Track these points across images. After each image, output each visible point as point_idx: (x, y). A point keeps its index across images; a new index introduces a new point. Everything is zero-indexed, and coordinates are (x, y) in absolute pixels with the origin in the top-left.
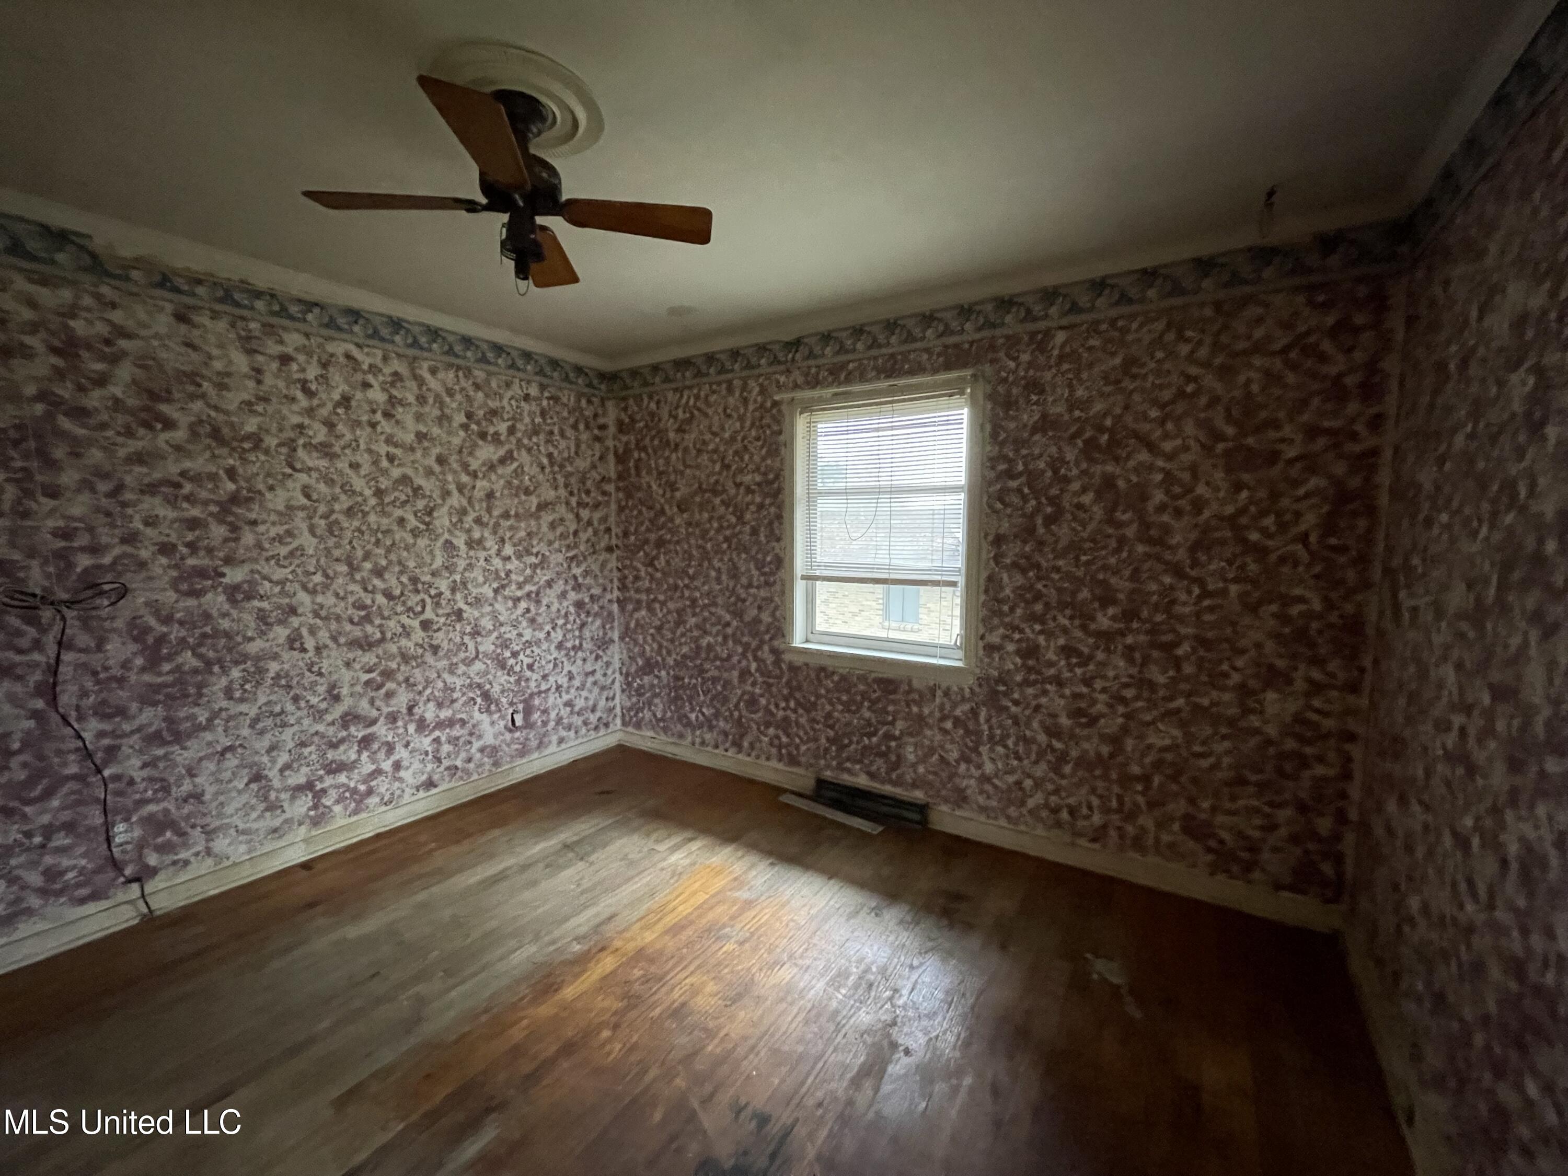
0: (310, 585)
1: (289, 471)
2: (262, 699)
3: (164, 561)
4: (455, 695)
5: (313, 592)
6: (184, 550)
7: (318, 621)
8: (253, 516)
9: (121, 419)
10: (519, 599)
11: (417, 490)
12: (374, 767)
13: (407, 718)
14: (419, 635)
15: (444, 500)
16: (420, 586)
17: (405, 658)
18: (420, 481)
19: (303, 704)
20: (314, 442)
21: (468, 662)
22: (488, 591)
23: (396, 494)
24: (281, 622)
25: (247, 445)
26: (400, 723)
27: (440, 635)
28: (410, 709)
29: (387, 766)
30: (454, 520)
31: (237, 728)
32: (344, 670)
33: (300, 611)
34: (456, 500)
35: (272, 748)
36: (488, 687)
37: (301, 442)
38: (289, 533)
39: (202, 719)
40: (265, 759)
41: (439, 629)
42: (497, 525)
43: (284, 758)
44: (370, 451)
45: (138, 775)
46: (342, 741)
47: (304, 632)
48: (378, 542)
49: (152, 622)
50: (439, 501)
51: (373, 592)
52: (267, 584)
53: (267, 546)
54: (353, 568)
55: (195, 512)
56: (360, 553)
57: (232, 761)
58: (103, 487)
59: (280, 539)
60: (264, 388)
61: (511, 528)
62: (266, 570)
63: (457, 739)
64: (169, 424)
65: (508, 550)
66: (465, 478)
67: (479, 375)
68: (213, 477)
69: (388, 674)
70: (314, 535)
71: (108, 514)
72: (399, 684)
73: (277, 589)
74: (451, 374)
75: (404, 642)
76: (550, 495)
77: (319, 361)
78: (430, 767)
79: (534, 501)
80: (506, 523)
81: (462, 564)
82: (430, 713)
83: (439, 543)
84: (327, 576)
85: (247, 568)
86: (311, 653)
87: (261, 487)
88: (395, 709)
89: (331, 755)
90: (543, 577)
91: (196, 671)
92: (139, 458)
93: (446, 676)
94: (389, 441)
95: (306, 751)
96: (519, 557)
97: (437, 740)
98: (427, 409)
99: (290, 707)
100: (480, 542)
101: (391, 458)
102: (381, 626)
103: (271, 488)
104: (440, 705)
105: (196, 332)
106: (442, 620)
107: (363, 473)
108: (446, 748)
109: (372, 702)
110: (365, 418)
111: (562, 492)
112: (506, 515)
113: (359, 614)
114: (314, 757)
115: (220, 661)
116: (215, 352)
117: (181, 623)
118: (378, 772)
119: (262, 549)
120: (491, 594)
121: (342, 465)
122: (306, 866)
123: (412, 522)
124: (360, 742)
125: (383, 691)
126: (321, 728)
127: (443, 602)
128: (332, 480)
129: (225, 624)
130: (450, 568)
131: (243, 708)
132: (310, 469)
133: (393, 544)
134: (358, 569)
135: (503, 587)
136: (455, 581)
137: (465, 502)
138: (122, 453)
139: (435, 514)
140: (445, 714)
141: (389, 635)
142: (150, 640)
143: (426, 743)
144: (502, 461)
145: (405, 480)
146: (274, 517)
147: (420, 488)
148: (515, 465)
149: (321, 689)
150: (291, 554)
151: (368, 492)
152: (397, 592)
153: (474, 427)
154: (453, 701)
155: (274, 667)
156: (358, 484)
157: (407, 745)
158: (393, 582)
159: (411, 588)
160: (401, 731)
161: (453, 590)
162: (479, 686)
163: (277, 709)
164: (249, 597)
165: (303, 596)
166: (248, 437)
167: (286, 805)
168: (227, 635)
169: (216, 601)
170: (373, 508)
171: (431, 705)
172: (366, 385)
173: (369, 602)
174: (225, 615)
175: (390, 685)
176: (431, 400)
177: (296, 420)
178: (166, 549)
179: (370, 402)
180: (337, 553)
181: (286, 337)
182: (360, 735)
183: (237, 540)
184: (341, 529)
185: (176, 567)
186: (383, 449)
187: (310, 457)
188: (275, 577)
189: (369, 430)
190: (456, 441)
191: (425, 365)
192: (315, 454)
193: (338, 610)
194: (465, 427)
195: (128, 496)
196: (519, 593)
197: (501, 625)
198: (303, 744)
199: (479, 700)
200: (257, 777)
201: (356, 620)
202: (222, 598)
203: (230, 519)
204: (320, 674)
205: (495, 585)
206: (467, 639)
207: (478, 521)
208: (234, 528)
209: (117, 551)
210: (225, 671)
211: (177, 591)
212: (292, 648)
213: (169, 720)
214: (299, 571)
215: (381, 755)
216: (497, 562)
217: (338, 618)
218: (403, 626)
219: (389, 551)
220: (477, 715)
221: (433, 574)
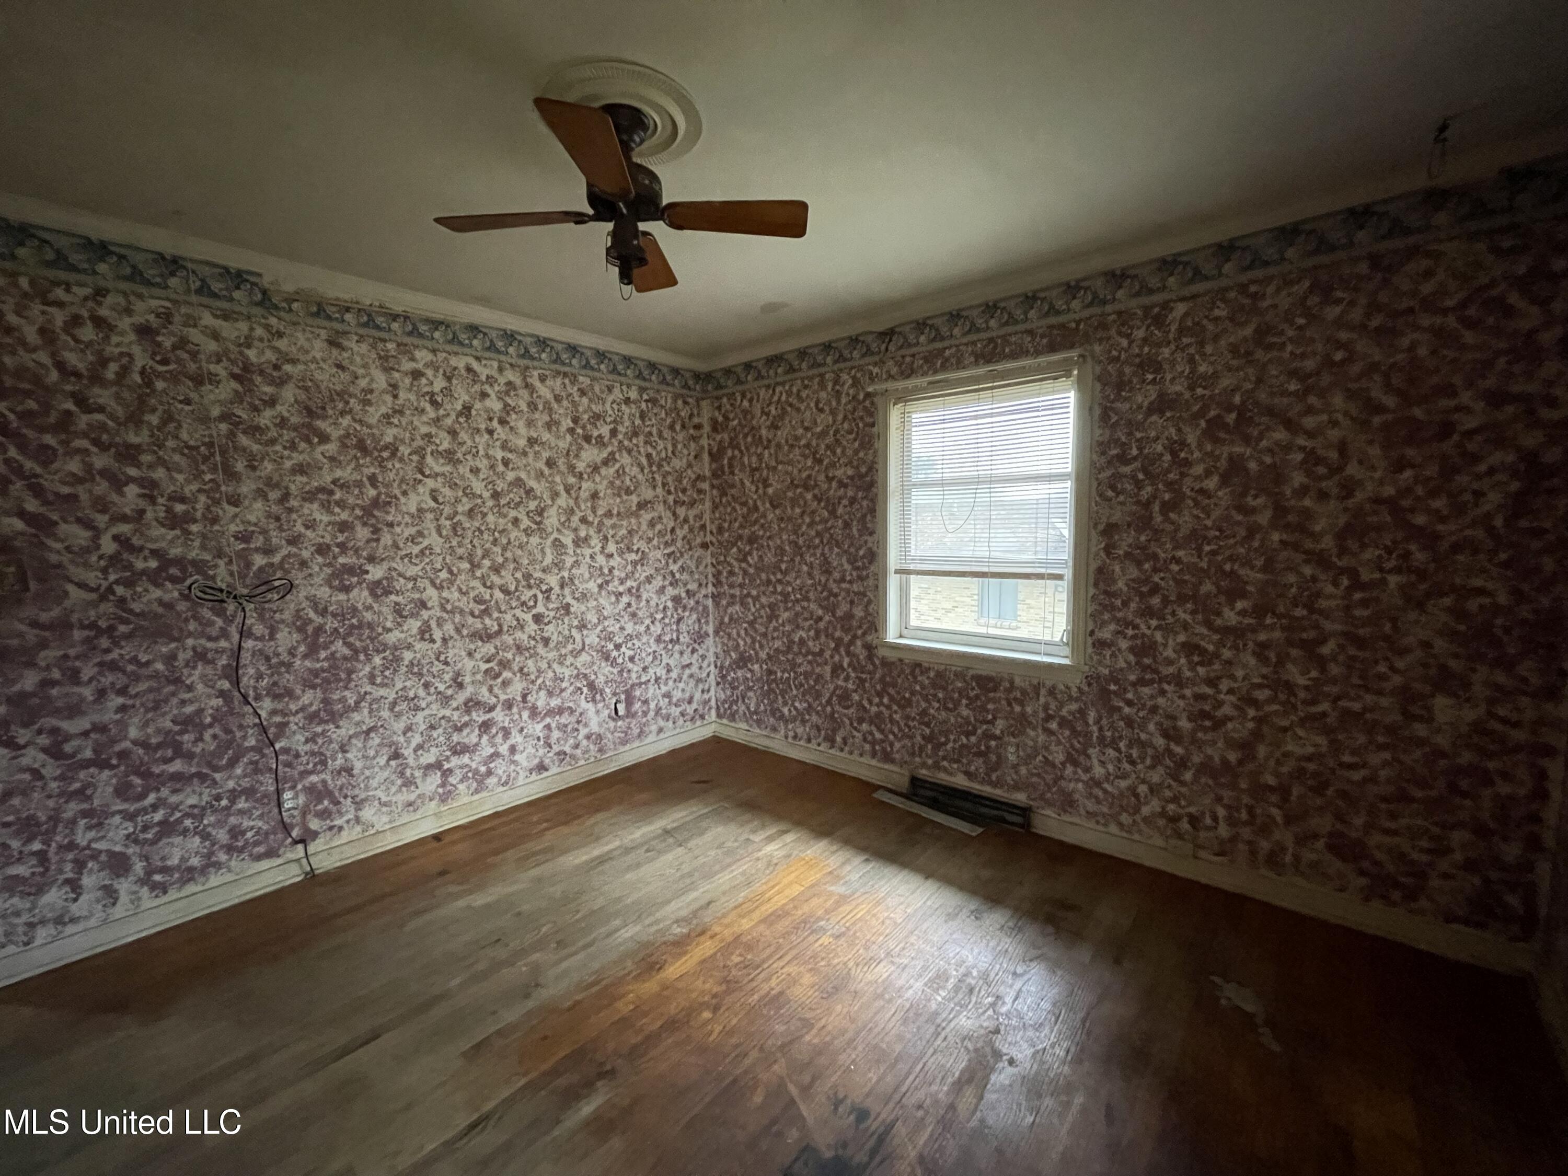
0: (438, 582)
1: (420, 477)
2: (399, 685)
3: (320, 559)
4: (564, 685)
5: (440, 588)
6: (337, 550)
7: (445, 615)
8: (390, 518)
9: (287, 435)
10: (621, 594)
11: (529, 492)
12: (492, 750)
13: (521, 705)
14: (532, 627)
15: (553, 500)
16: (532, 581)
17: (519, 648)
18: (532, 483)
19: (432, 690)
20: (441, 449)
21: (576, 654)
22: (592, 586)
23: (512, 495)
24: (412, 615)
25: (385, 454)
26: (515, 710)
27: (551, 628)
28: (524, 697)
29: (504, 749)
30: (563, 520)
31: (378, 710)
32: (466, 660)
33: (429, 604)
34: (563, 501)
35: (409, 729)
36: (593, 677)
37: (429, 450)
38: (420, 534)
39: (351, 702)
40: (402, 739)
41: (549, 622)
42: (601, 523)
43: (417, 739)
44: (487, 456)
45: (302, 749)
46: (466, 725)
47: (433, 624)
48: (495, 542)
49: (312, 615)
50: (550, 502)
51: (490, 588)
52: (402, 580)
53: (402, 545)
54: (474, 566)
55: (345, 516)
56: (479, 552)
57: (375, 740)
58: (274, 495)
59: (412, 539)
60: (400, 402)
61: (614, 526)
62: (400, 568)
63: (566, 726)
64: (324, 438)
65: (612, 548)
66: (572, 480)
67: (584, 381)
68: (359, 484)
69: (505, 664)
70: (441, 535)
71: (278, 519)
72: (514, 674)
73: (410, 585)
74: (559, 381)
75: (518, 634)
76: (648, 494)
77: (444, 374)
78: (541, 752)
79: (634, 499)
80: (608, 522)
81: (569, 561)
82: (541, 700)
83: (549, 542)
84: (450, 572)
85: (385, 565)
86: (439, 643)
87: (397, 492)
88: (511, 697)
89: (455, 738)
90: (642, 573)
91: (345, 658)
92: (300, 469)
93: (555, 666)
94: (504, 447)
95: (435, 734)
96: (621, 553)
97: (548, 727)
98: (537, 415)
99: (421, 693)
100: (586, 539)
101: (506, 463)
102: (498, 619)
103: (405, 493)
104: (550, 694)
105: (345, 355)
106: (552, 614)
107: (482, 476)
108: (556, 734)
109: (491, 690)
110: (483, 426)
111: (659, 490)
112: (609, 514)
113: (477, 609)
114: (441, 739)
115: (365, 650)
116: (361, 371)
117: (334, 615)
118: (496, 755)
119: (398, 548)
120: (596, 590)
121: (464, 470)
122: (437, 837)
123: (525, 522)
124: (480, 727)
125: (500, 680)
126: (447, 713)
127: (553, 597)
128: (456, 484)
129: (368, 616)
130: (558, 565)
131: (382, 692)
132: (437, 475)
133: (509, 543)
134: (479, 566)
135: (607, 582)
136: (563, 578)
137: (572, 502)
138: (288, 464)
139: (545, 515)
140: (555, 702)
141: (505, 628)
142: (310, 629)
143: (538, 728)
144: (606, 463)
145: (518, 482)
146: (407, 519)
147: (532, 489)
148: (617, 466)
149: (447, 677)
150: (422, 552)
151: (486, 495)
152: (513, 588)
153: (579, 431)
154: (562, 690)
155: (408, 656)
156: (478, 487)
157: (522, 730)
158: (509, 578)
159: (524, 583)
160: (517, 717)
161: (562, 587)
162: (585, 676)
163: (411, 694)
164: (387, 593)
165: (431, 592)
166: (386, 447)
167: (418, 781)
168: (370, 626)
169: (360, 596)
170: (491, 509)
171: (543, 693)
172: (484, 395)
173: (487, 597)
174: (369, 608)
175: (506, 674)
176: (541, 407)
177: (424, 429)
178: (322, 549)
179: (487, 410)
180: (460, 551)
181: (418, 354)
182: (480, 720)
183: (378, 540)
184: (464, 529)
185: (330, 565)
186: (499, 454)
187: (437, 463)
188: (408, 574)
189: (486, 436)
190: (563, 444)
191: (536, 373)
192: (442, 461)
193: (461, 605)
194: (571, 431)
195: (294, 503)
196: (621, 589)
197: (605, 618)
198: (432, 727)
199: (585, 690)
200: (396, 756)
201: (477, 613)
202: (365, 593)
203: (373, 521)
204: (446, 663)
205: (599, 581)
206: (574, 632)
207: (584, 520)
208: (376, 531)
209: (284, 552)
210: (369, 659)
211: (331, 587)
212: (422, 639)
213: (326, 701)
214: (428, 568)
215: (499, 739)
216: (601, 560)
217: (462, 612)
218: (518, 620)
219: (504, 549)
220: (584, 704)
221: (544, 571)
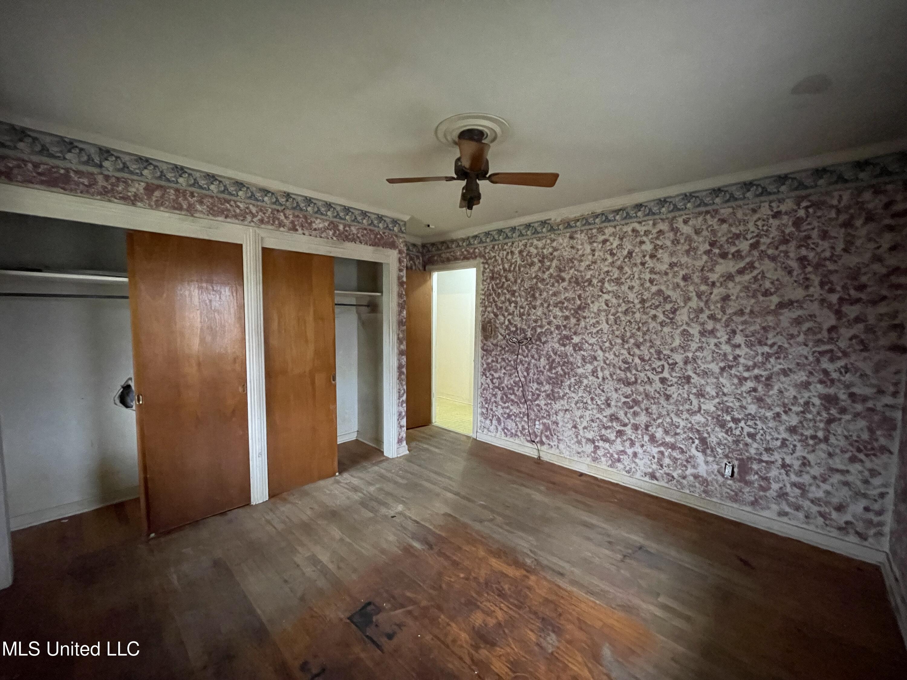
0: (604, 348)
1: (600, 293)
2: (580, 395)
3: (557, 332)
4: (678, 431)
5: (604, 351)
6: (563, 328)
7: (605, 366)
8: (585, 314)
9: (552, 280)
10: (746, 379)
11: (667, 299)
12: (622, 449)
13: (644, 431)
14: (658, 385)
15: (685, 303)
16: (662, 356)
17: (647, 396)
18: (669, 293)
19: (595, 402)
20: (613, 278)
21: (693, 413)
22: (715, 368)
23: (653, 301)
24: (591, 363)
25: (586, 284)
26: (639, 432)
27: (673, 389)
28: (647, 427)
29: (630, 451)
30: (691, 317)
31: (571, 402)
32: (614, 393)
33: (598, 359)
34: (694, 303)
35: (581, 417)
36: (705, 435)
37: (607, 279)
38: (598, 322)
39: (561, 395)
40: (578, 420)
41: (672, 385)
42: (729, 320)
43: (585, 424)
44: (640, 279)
45: (544, 407)
46: (609, 427)
47: (599, 369)
48: (639, 329)
49: (552, 354)
50: (682, 304)
51: (633, 355)
52: (587, 345)
54: (624, 341)
55: (567, 313)
56: (628, 334)
57: (568, 415)
58: (546, 305)
59: (594, 325)
60: (596, 257)
61: (744, 323)
62: (587, 339)
63: (677, 459)
64: (563, 280)
65: (739, 339)
66: (703, 288)
67: (725, 212)
68: (574, 299)
69: (636, 402)
70: (607, 323)
71: (545, 314)
72: (642, 410)
73: (590, 348)
74: (700, 219)
75: (648, 387)
76: (798, 294)
77: (619, 238)
78: (654, 466)
79: (775, 300)
80: (738, 319)
81: (694, 346)
82: (659, 434)
83: (678, 331)
84: (611, 344)
85: (581, 337)
86: (601, 380)
87: (589, 302)
88: (638, 423)
89: (603, 431)
90: (775, 365)
91: (561, 375)
92: (555, 294)
93: (672, 415)
94: (652, 271)
95: (594, 425)
96: (750, 345)
97: (662, 453)
98: (679, 247)
99: (589, 402)
100: (712, 332)
101: (651, 281)
102: (635, 374)
103: (593, 302)
104: (666, 432)
105: (575, 241)
106: (675, 380)
107: (635, 291)
108: (667, 461)
109: (626, 414)
110: (639, 261)
112: (741, 312)
113: (624, 366)
114: (596, 429)
115: (569, 374)
116: (580, 247)
117: (559, 356)
118: (624, 452)
119: (587, 329)
120: (717, 370)
121: (625, 288)
123: (661, 317)
124: (617, 433)
125: (632, 410)
126: (601, 417)
127: (677, 369)
128: (619, 296)
129: (571, 359)
130: (684, 348)
131: (573, 395)
132: (609, 292)
133: (648, 330)
134: (627, 342)
135: (730, 367)
136: (687, 357)
137: (702, 304)
138: (551, 292)
139: (678, 313)
140: (668, 439)
141: (639, 381)
142: (551, 360)
143: (655, 450)
144: (741, 272)
145: (660, 292)
146: (593, 315)
147: (669, 297)
148: (755, 272)
149: (603, 398)
150: (598, 332)
151: (636, 301)
152: (647, 358)
153: (717, 251)
154: (676, 434)
155: (585, 382)
156: (631, 296)
157: (642, 446)
158: (646, 352)
159: (656, 356)
160: (640, 436)
161: (686, 363)
162: (698, 431)
163: (585, 401)
164: (580, 349)
165: (600, 353)
166: (587, 281)
167: (584, 444)
168: (571, 363)
169: (569, 349)
170: (639, 309)
171: (660, 430)
172: (642, 243)
173: (630, 361)
174: (572, 355)
175: (636, 408)
176: (682, 241)
177: (606, 269)
178: (558, 327)
179: (642, 251)
180: (617, 333)
181: (606, 231)
182: (618, 428)
183: (579, 325)
184: (621, 321)
185: (560, 334)
186: (647, 276)
187: (610, 286)
188: (590, 342)
189: (640, 267)
190: (699, 264)
191: (680, 220)
192: (613, 284)
193: (614, 362)
194: (707, 253)
195: (551, 308)
196: (746, 374)
197: (724, 394)
198: (592, 421)
199: (697, 442)
200: (575, 427)
201: (623, 368)
202: (571, 348)
203: (578, 316)
204: (603, 391)
205: (722, 364)
206: (692, 397)
207: (712, 317)
208: (578, 320)
209: (546, 328)
210: (570, 379)
211: (559, 343)
212: (593, 375)
213: (552, 390)
214: (599, 340)
215: (627, 444)
216: (726, 348)
217: (614, 366)
218: (648, 378)
219: (644, 334)
220: (694, 451)
221: (672, 350)
